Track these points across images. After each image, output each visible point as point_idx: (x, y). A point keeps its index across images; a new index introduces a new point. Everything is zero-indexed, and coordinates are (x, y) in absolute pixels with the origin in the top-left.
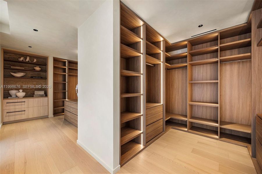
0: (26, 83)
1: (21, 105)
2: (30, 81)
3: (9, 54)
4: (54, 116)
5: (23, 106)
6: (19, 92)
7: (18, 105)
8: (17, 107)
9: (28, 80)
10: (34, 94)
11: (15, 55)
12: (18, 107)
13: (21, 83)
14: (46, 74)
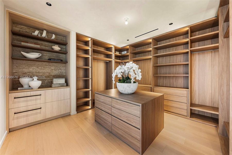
0: (42, 68)
1: (36, 100)
2: (47, 66)
3: (20, 26)
4: (78, 112)
5: (38, 102)
6: (33, 80)
7: (31, 100)
8: (30, 103)
9: (44, 63)
10: (52, 82)
11: (28, 28)
12: (32, 103)
13: (36, 68)
14: (66, 56)
